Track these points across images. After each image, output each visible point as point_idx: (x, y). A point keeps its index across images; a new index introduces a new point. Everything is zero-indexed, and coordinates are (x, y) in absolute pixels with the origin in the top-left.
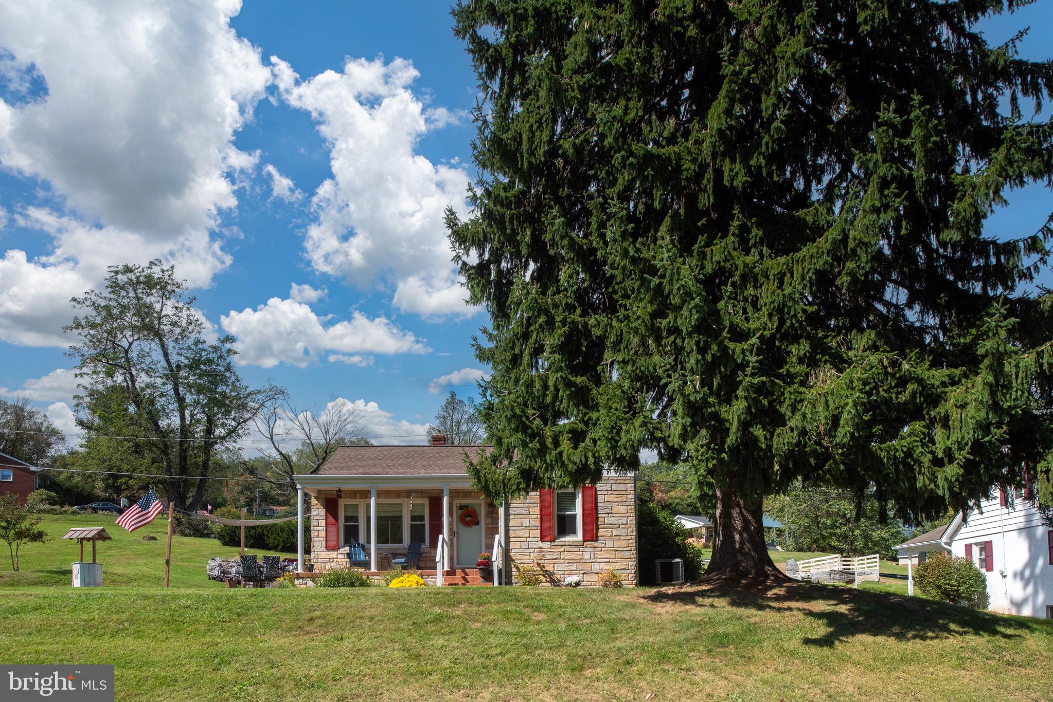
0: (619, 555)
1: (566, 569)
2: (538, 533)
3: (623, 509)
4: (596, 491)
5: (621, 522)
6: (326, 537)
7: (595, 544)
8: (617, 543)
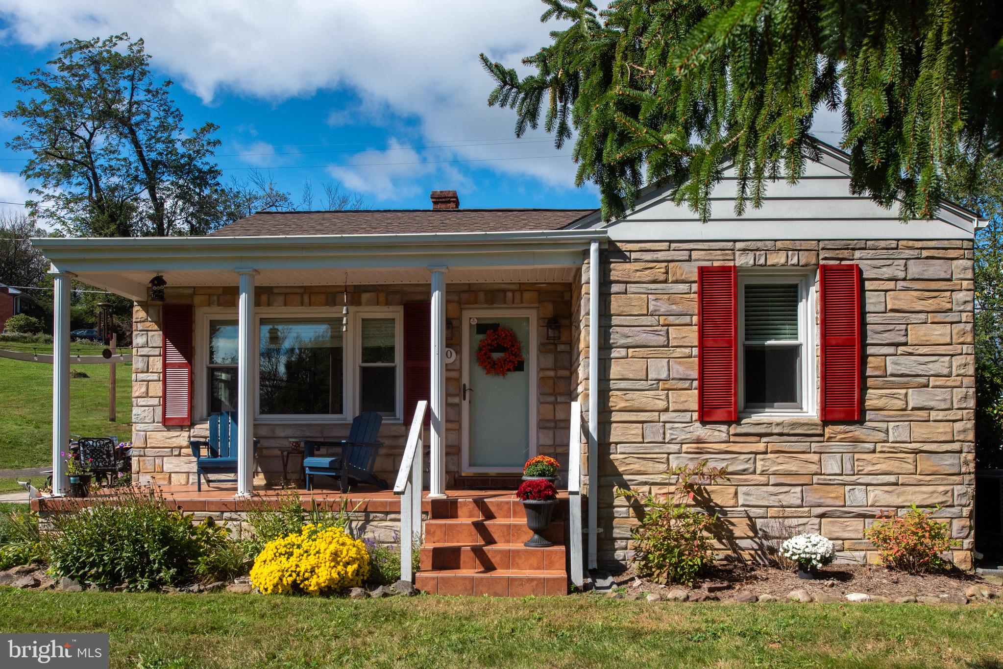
0: (924, 464)
1: (772, 501)
2: (691, 399)
3: (940, 333)
4: (862, 281)
5: (934, 368)
6: (164, 397)
7: (857, 431)
8: (920, 431)
